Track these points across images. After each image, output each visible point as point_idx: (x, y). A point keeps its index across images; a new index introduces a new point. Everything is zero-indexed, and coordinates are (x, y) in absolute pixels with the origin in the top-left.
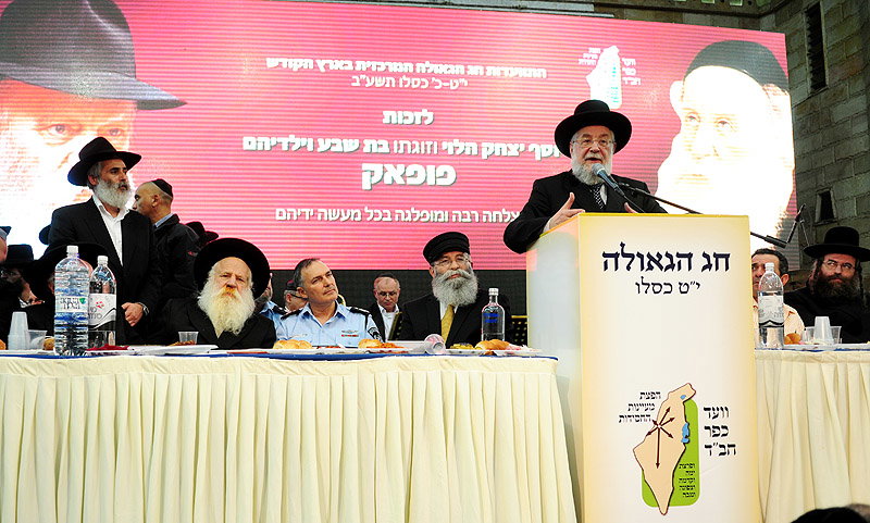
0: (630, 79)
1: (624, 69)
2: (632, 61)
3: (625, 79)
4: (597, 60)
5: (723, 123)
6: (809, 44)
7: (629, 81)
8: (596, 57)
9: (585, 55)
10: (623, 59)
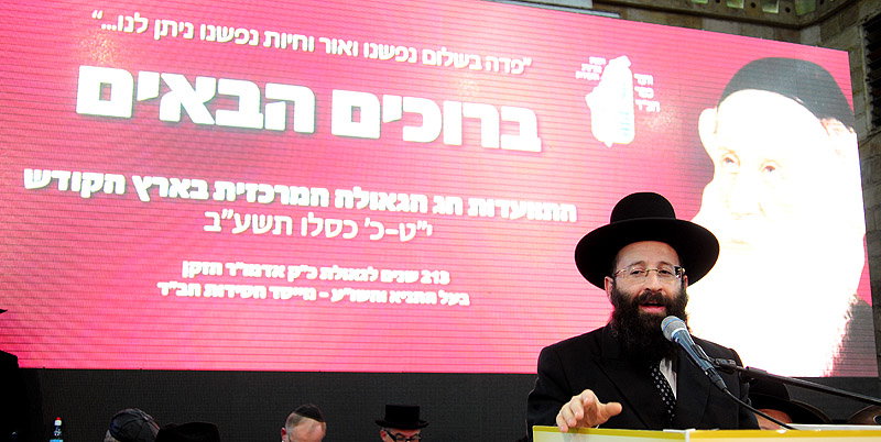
0: (645, 102)
1: (637, 88)
2: (649, 79)
3: (639, 102)
4: (601, 75)
5: (770, 169)
6: (869, 66)
7: (645, 107)
8: (599, 70)
9: (584, 66)
10: (636, 76)
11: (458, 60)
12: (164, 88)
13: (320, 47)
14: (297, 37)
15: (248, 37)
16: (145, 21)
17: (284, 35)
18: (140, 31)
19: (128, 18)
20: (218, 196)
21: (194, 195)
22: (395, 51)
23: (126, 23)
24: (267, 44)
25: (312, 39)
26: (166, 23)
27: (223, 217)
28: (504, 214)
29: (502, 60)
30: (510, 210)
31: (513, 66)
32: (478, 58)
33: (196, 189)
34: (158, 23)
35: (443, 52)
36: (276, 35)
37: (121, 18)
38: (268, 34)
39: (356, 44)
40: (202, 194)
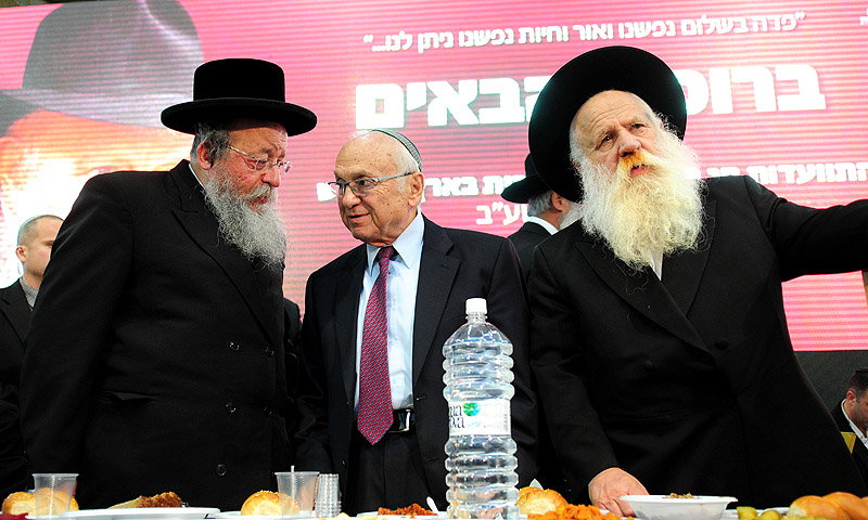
11: (720, 25)
12: (430, 96)
13: (574, 35)
14: (550, 29)
15: (504, 36)
16: (409, 38)
17: (538, 29)
18: (405, 47)
19: (394, 37)
20: (487, 191)
21: (465, 192)
22: (651, 26)
23: (393, 43)
24: (522, 40)
25: (565, 28)
26: (428, 36)
27: (494, 210)
28: (790, 179)
29: (770, 17)
30: (796, 176)
31: (784, 22)
32: (742, 20)
33: (467, 186)
34: (420, 36)
35: (704, 20)
36: (530, 30)
37: (388, 38)
38: (523, 31)
39: (610, 26)
40: (472, 190)
